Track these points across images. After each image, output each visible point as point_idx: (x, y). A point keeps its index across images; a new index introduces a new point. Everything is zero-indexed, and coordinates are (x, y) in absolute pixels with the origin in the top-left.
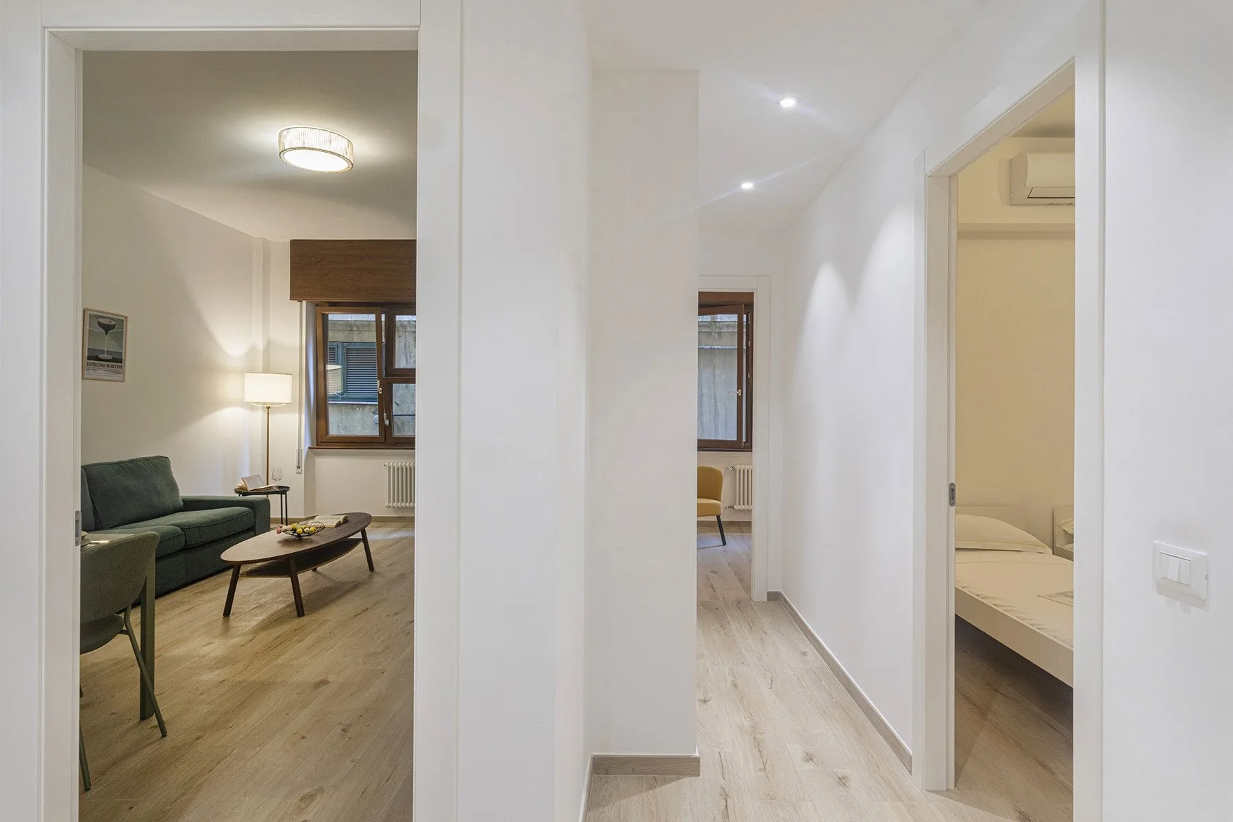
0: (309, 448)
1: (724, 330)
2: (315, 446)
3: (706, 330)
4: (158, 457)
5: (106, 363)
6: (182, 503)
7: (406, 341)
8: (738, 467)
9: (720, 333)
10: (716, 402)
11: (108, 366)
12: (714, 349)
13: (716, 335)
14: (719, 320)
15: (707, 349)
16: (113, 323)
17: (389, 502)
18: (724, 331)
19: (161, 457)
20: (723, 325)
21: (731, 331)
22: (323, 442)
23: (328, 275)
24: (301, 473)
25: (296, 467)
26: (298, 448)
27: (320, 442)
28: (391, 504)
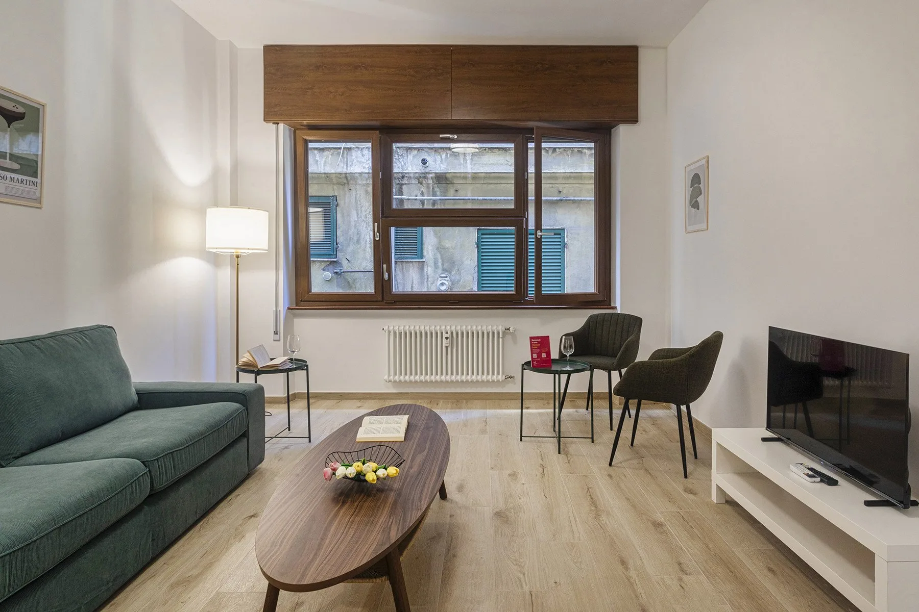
0: (289, 308)
2: (294, 306)
4: (99, 327)
5: (9, 175)
6: (135, 398)
7: (356, 194)
11: (12, 179)
16: (21, 110)
17: (389, 376)
19: (104, 326)
22: (304, 301)
23: (312, 89)
24: (279, 340)
25: (273, 333)
26: (275, 309)
27: (301, 301)
28: (391, 378)
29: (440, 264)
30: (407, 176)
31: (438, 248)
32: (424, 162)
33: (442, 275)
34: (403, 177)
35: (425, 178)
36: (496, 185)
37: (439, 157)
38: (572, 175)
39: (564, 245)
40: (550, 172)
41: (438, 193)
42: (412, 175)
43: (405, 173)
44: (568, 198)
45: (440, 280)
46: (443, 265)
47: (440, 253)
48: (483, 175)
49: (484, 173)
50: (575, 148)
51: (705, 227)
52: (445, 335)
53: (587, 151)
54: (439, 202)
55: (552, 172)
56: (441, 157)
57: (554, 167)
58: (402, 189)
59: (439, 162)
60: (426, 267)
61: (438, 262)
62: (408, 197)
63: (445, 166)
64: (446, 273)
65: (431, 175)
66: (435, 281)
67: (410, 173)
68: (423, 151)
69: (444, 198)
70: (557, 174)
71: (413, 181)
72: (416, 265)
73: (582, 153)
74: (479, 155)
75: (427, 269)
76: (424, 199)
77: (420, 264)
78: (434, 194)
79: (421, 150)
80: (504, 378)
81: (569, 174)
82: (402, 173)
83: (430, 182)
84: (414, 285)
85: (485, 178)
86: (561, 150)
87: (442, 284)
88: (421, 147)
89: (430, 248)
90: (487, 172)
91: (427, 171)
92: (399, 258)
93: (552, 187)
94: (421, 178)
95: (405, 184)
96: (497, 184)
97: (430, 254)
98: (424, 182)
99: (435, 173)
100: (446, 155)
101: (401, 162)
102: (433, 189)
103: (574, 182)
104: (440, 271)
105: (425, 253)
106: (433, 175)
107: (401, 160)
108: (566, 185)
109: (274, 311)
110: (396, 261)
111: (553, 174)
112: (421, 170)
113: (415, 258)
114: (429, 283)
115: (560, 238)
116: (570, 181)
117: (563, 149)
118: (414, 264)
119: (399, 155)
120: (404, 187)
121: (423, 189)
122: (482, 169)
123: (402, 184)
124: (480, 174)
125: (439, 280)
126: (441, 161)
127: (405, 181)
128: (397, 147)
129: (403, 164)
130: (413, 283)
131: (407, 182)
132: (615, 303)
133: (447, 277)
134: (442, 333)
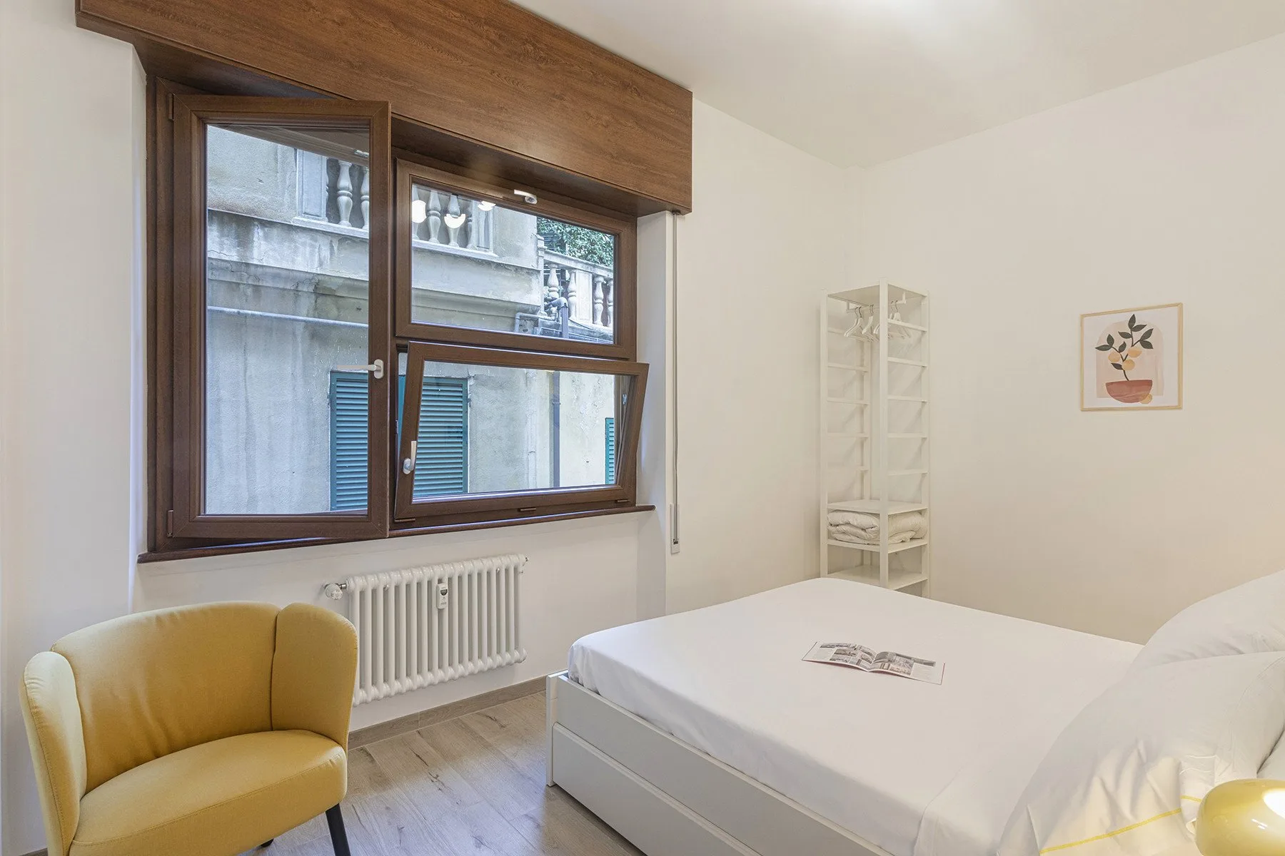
1: (269, 283)
3: (228, 279)
8: (356, 584)
9: (257, 289)
10: (249, 415)
12: (246, 316)
13: (249, 291)
14: (255, 262)
15: (230, 314)
18: (264, 284)
20: (266, 274)
21: (281, 287)
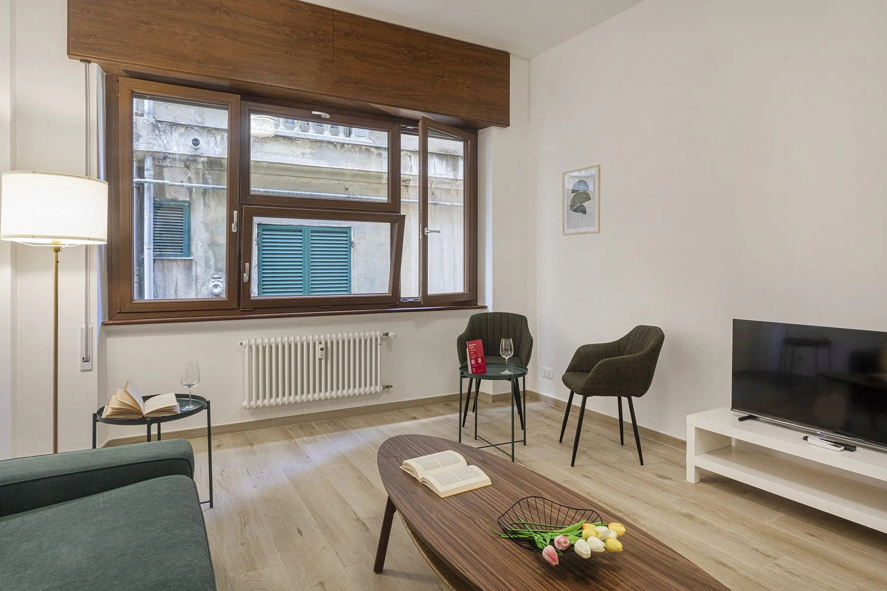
0: (104, 324)
2: (110, 321)
22: (122, 313)
23: (148, 23)
24: (91, 370)
25: (79, 360)
26: (84, 326)
27: (118, 313)
28: (253, 403)
29: (212, 263)
30: (171, 157)
31: (209, 245)
32: (196, 142)
33: (215, 276)
34: (165, 158)
35: (194, 161)
36: (279, 177)
37: (213, 139)
38: (360, 173)
39: (351, 244)
40: (338, 167)
41: (210, 181)
42: (177, 157)
43: (169, 153)
44: (356, 196)
45: (213, 282)
46: (216, 264)
47: (212, 250)
48: (266, 164)
49: (267, 162)
50: (363, 145)
51: (597, 230)
52: (318, 347)
53: (374, 150)
54: (211, 192)
55: (340, 167)
56: (216, 139)
57: (342, 163)
58: (162, 172)
59: (213, 145)
60: (194, 267)
61: (210, 260)
62: (171, 183)
63: (220, 150)
64: (220, 274)
65: (202, 159)
66: (207, 283)
67: (175, 154)
68: (192, 130)
69: (218, 186)
70: (345, 171)
71: (178, 164)
72: (181, 264)
73: (370, 151)
74: (261, 142)
75: (196, 269)
76: (193, 187)
77: (187, 263)
78: (205, 181)
79: (189, 129)
80: (382, 388)
81: (357, 172)
82: (164, 153)
83: (200, 166)
84: (179, 288)
85: (268, 168)
86: (349, 146)
87: (216, 286)
88: (190, 125)
89: (200, 244)
90: (271, 161)
91: (198, 154)
92: (158, 255)
93: (339, 184)
94: (189, 162)
95: (167, 166)
96: (280, 175)
97: (200, 251)
98: (192, 166)
99: (208, 157)
100: (221, 138)
101: (163, 140)
102: (204, 175)
103: (361, 180)
104: (212, 271)
105: (193, 249)
106: (205, 159)
107: (163, 137)
108: (352, 183)
109: (82, 329)
110: (154, 259)
111: (341, 170)
112: (190, 152)
113: (181, 256)
114: (199, 285)
115: (347, 237)
116: (357, 179)
117: (351, 145)
118: (179, 262)
119: (160, 131)
120: (165, 170)
121: (191, 174)
122: (265, 157)
123: (163, 167)
124: (263, 163)
125: (211, 281)
126: (216, 144)
127: (167, 163)
128: (158, 121)
129: (165, 141)
130: (177, 284)
131: (169, 165)
132: (484, 302)
133: (221, 278)
134: (314, 344)
